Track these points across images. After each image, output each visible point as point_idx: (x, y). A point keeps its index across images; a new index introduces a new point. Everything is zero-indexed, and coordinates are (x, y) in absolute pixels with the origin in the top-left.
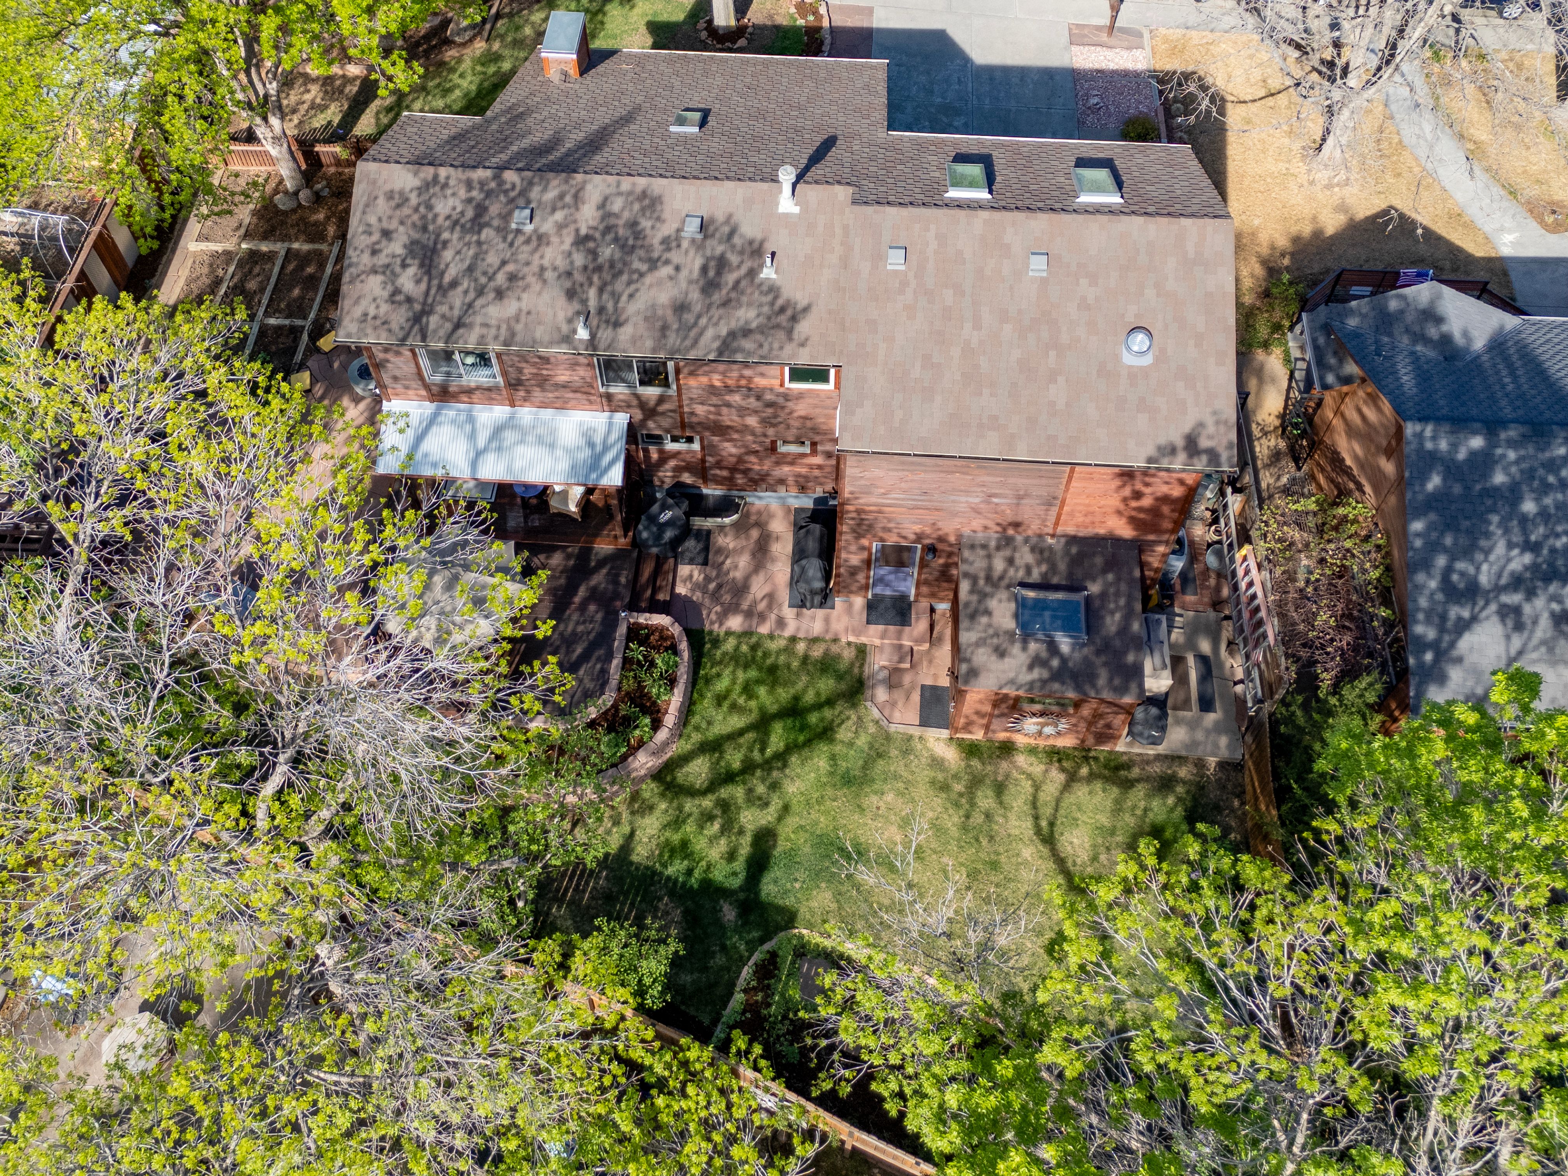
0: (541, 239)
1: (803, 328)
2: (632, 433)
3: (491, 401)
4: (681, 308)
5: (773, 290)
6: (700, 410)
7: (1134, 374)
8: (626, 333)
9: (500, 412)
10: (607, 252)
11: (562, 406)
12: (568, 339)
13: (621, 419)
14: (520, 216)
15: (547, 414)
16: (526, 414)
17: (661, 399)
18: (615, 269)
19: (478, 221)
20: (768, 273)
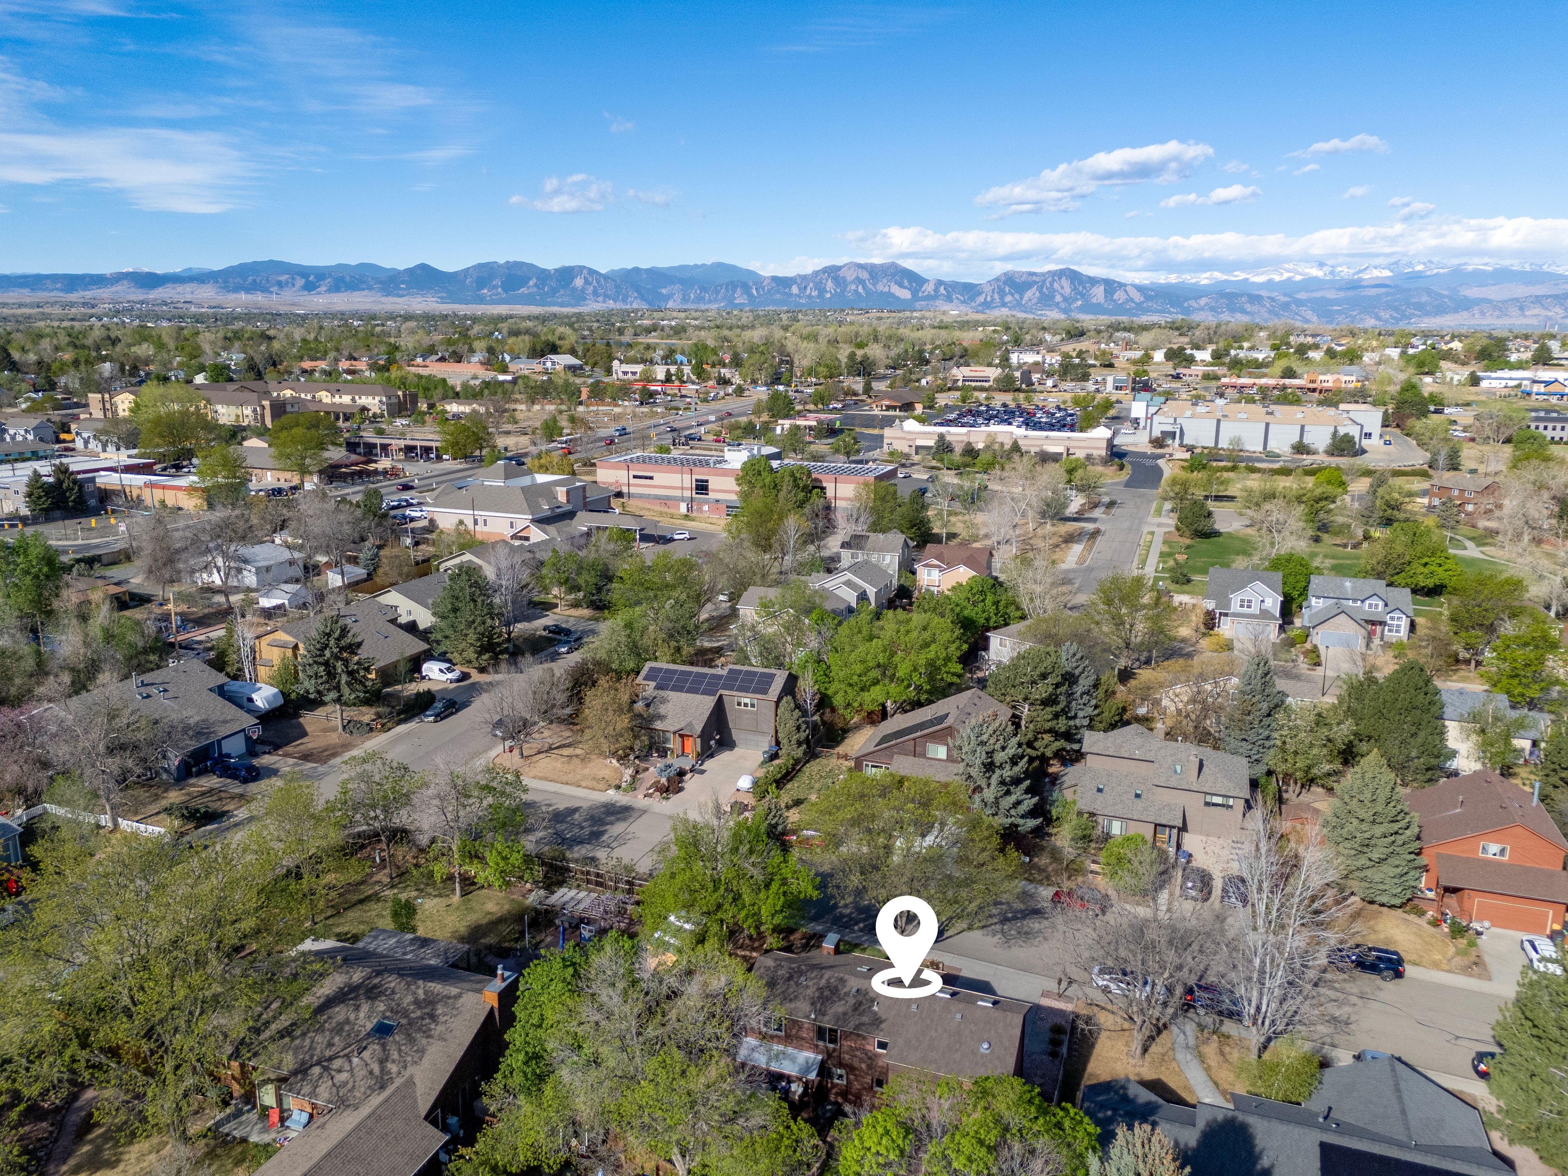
0: (807, 987)
1: (883, 1026)
2: (822, 1064)
3: (779, 1043)
4: (845, 1014)
5: (875, 1013)
6: (847, 1057)
7: (982, 1055)
8: (826, 1018)
9: (781, 1047)
10: (827, 993)
11: (801, 1048)
12: (808, 1017)
13: (820, 1057)
14: (803, 978)
15: (795, 1051)
16: (790, 1050)
17: (834, 1050)
18: (827, 999)
19: (790, 978)
20: (875, 1008)
